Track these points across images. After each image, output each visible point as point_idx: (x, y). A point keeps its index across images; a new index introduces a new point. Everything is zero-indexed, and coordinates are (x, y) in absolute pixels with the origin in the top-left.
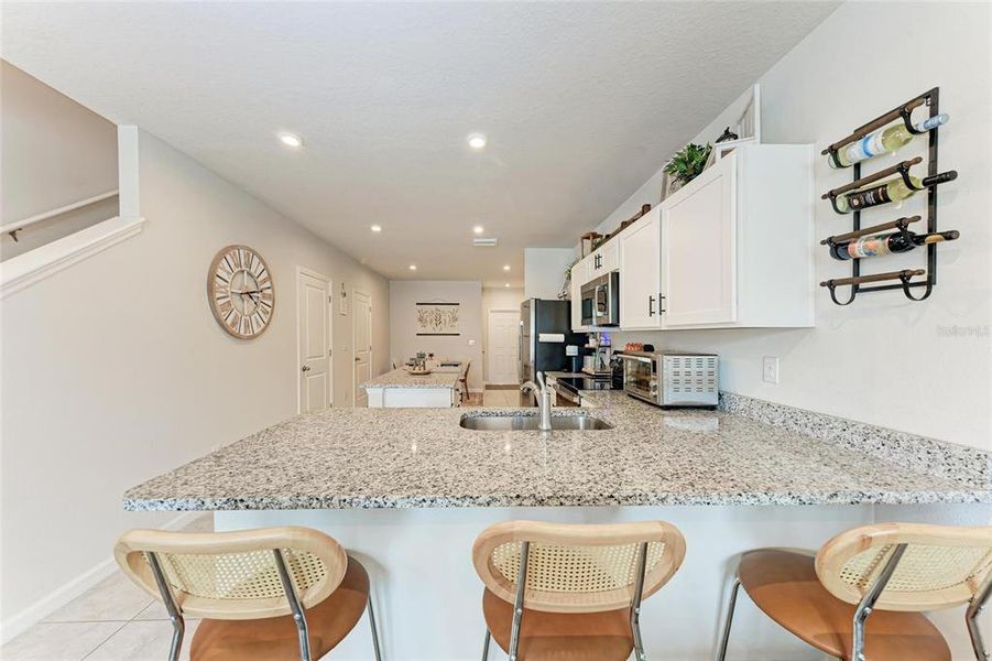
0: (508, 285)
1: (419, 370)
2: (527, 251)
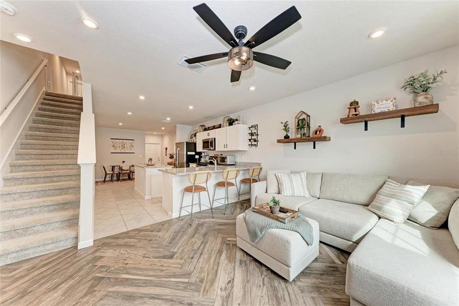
0: (155, 133)
1: (150, 164)
2: (178, 125)
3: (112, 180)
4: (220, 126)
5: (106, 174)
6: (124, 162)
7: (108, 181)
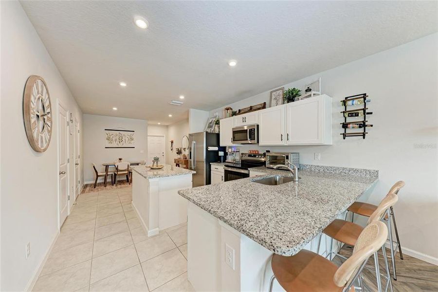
0: (159, 124)
1: (156, 167)
2: (191, 110)
3: (105, 184)
4: (264, 106)
5: (98, 176)
6: (120, 159)
7: (100, 184)
